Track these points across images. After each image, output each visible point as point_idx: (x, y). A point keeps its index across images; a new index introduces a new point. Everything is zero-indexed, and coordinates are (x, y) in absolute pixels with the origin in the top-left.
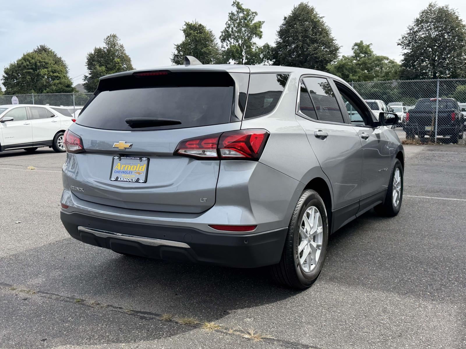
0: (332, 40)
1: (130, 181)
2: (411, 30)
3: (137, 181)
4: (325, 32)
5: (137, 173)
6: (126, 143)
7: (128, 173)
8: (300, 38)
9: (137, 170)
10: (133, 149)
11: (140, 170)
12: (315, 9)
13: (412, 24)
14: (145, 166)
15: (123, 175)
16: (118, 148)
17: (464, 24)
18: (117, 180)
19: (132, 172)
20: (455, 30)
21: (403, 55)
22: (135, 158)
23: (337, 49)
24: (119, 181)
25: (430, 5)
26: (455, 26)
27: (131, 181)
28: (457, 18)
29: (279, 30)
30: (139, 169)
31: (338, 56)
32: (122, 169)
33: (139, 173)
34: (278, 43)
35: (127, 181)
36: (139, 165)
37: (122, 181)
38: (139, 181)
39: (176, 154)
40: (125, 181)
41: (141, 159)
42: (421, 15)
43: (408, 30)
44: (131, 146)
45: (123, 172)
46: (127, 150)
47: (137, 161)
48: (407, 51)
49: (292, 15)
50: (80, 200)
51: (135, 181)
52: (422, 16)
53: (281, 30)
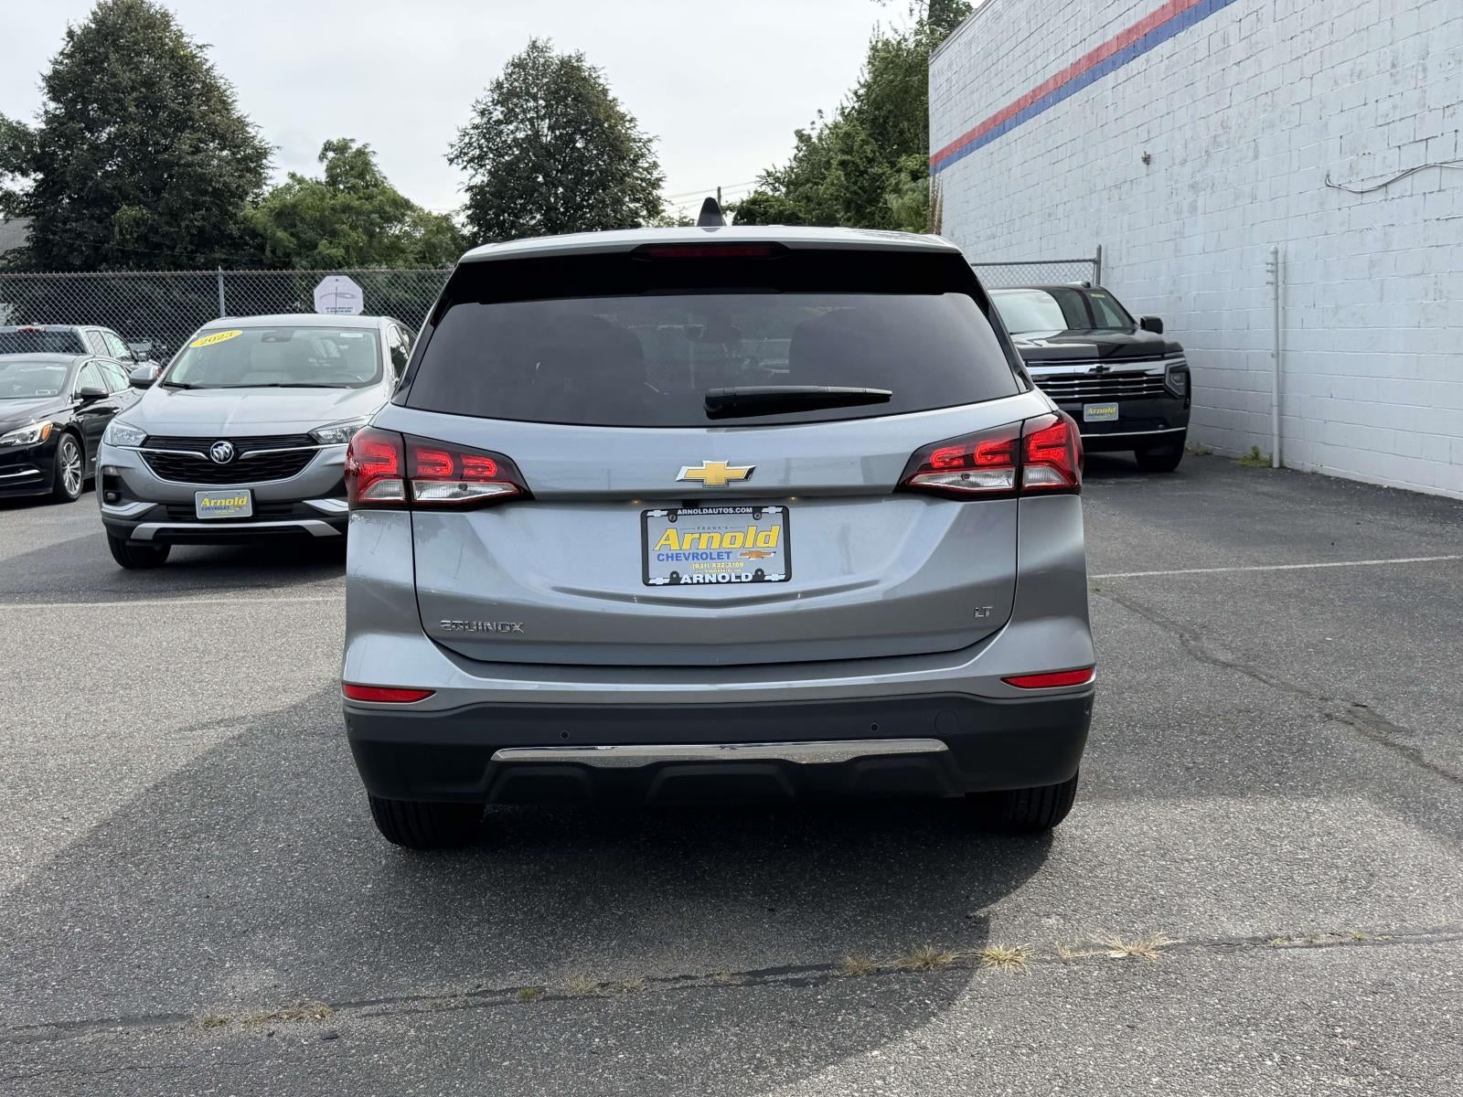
0: (241, 123)
1: (730, 582)
2: (482, 113)
3: (759, 578)
4: (214, 96)
5: (750, 553)
6: (728, 465)
7: (715, 556)
8: (132, 109)
9: (749, 544)
10: (754, 483)
11: (760, 543)
12: (177, 17)
13: (486, 97)
14: (776, 532)
15: (696, 565)
16: (702, 481)
17: (622, 111)
18: (675, 580)
19: (728, 553)
20: (601, 125)
21: (467, 191)
22: (734, 508)
23: (261, 154)
24: (686, 584)
25: (534, 46)
26: (602, 117)
27: (733, 580)
28: (605, 92)
29: (48, 71)
30: (755, 540)
31: (265, 178)
32: (686, 546)
33: (760, 555)
34: (51, 119)
35: (718, 582)
36: (752, 530)
37: (698, 583)
38: (766, 578)
39: (905, 489)
40: (711, 583)
41: (757, 511)
42: (509, 71)
43: (475, 114)
44: (751, 471)
45: (695, 556)
46: (733, 485)
47: (744, 518)
48: (481, 178)
49: (93, 26)
50: (476, 665)
51: (750, 578)
52: (511, 75)
53: (56, 72)
